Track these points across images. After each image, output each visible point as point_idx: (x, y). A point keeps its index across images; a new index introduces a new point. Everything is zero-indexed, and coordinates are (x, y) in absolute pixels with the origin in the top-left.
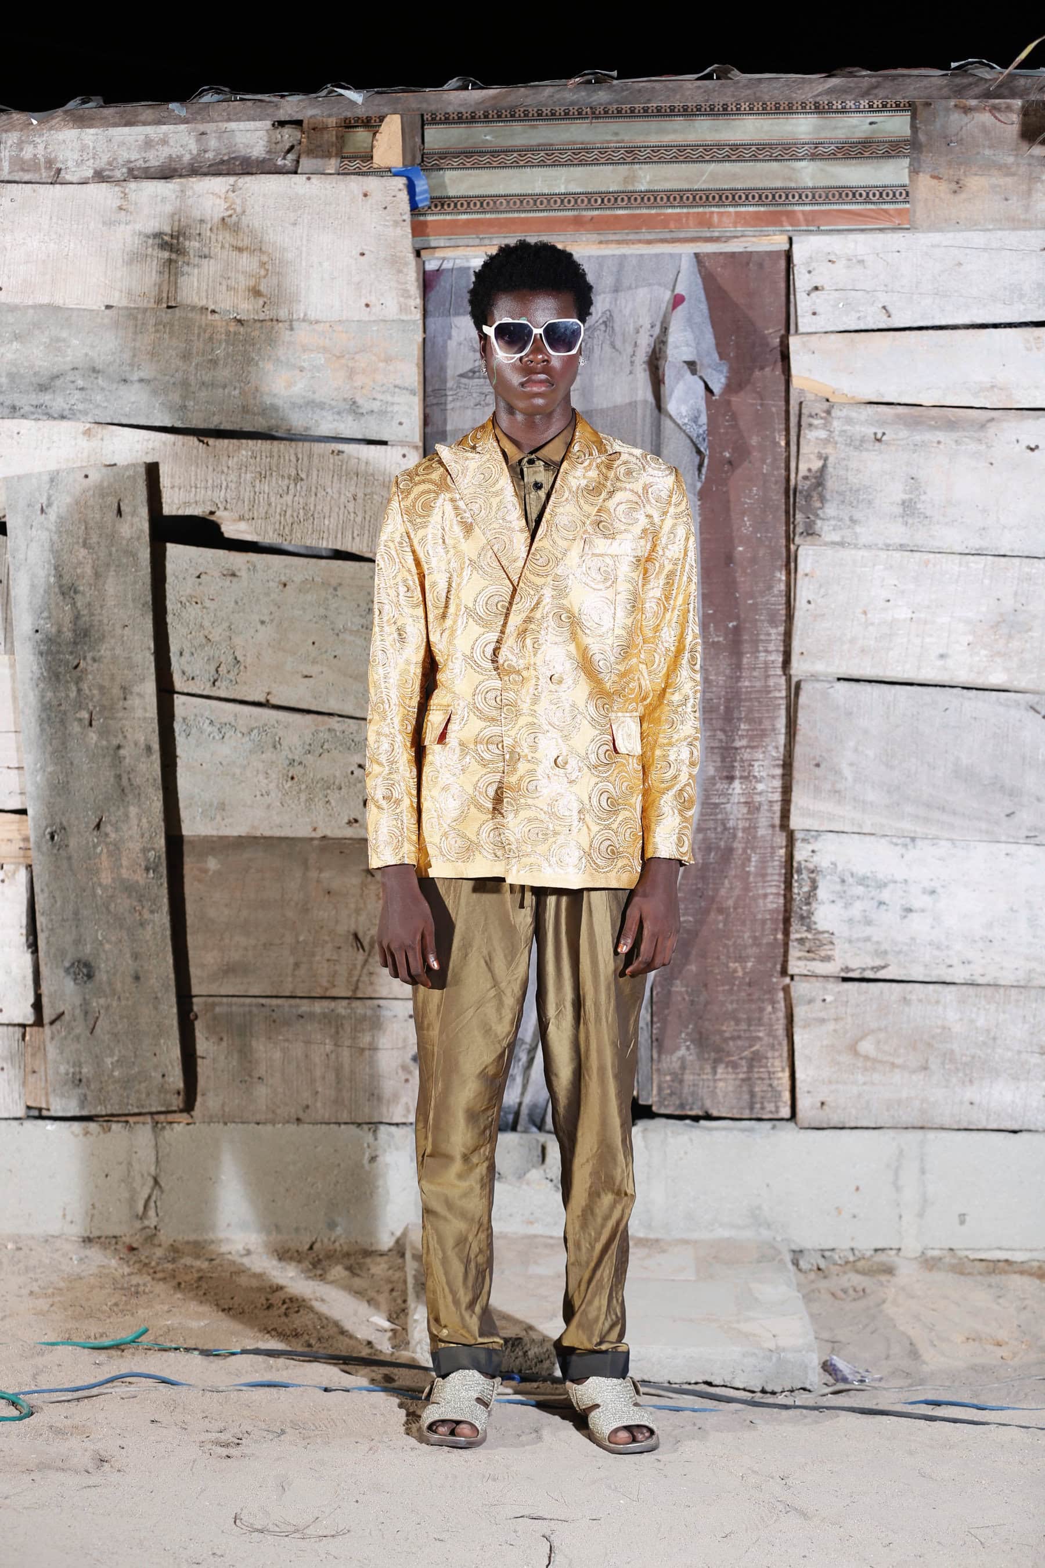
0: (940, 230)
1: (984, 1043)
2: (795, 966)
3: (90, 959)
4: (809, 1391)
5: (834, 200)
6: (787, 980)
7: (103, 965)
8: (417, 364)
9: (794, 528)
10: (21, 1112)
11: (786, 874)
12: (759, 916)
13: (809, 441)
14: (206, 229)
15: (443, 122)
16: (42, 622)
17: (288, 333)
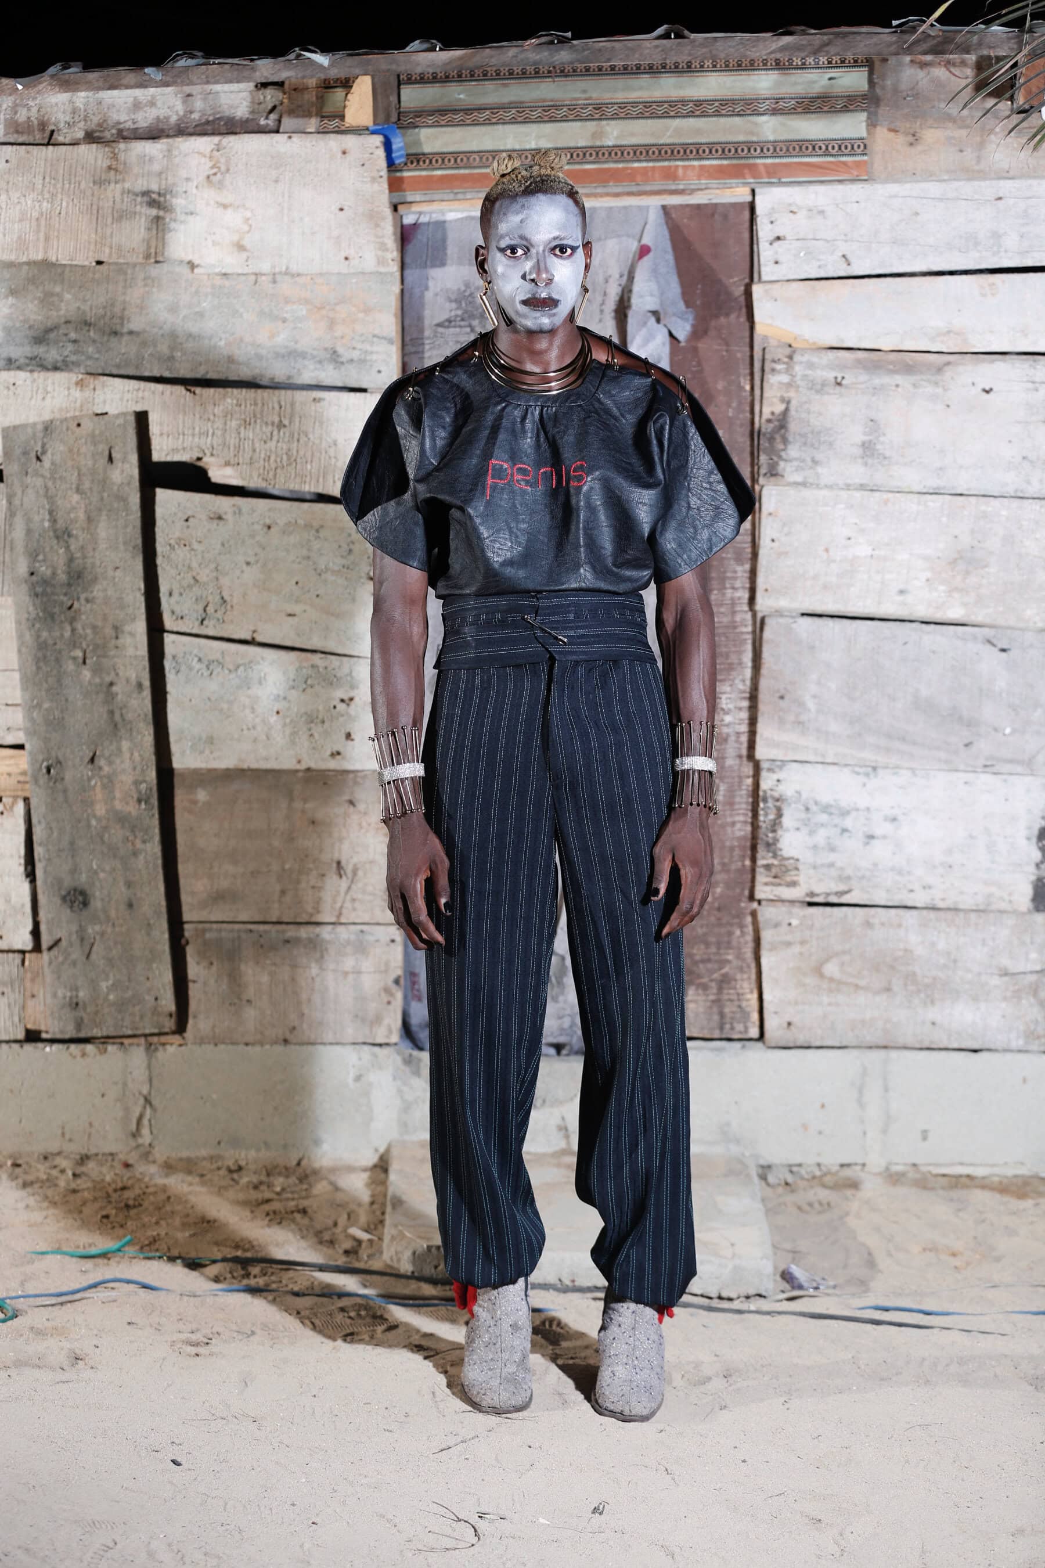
0: (896, 181)
1: (945, 965)
2: (761, 892)
3: (86, 887)
4: (765, 1297)
5: (794, 153)
6: (755, 905)
7: (97, 894)
8: (396, 315)
9: (759, 468)
10: (21, 1035)
11: (753, 803)
12: (728, 844)
13: (772, 385)
14: (191, 187)
15: (416, 82)
16: (37, 565)
17: (271, 285)
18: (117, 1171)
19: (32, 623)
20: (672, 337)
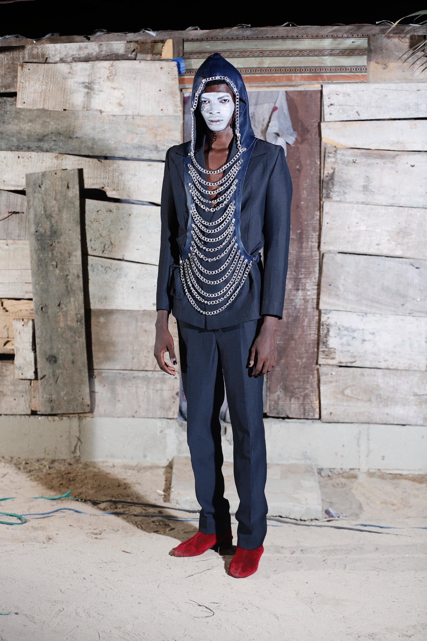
0: (378, 83)
1: (392, 391)
2: (321, 361)
3: (56, 355)
4: (318, 520)
5: (338, 71)
6: (318, 366)
7: (60, 357)
8: (181, 132)
9: (322, 195)
10: (29, 412)
11: (318, 326)
12: (308, 342)
13: (328, 163)
14: (101, 81)
15: (190, 41)
16: (39, 228)
17: (132, 120)
18: (66, 467)
19: (36, 251)
20: (287, 143)
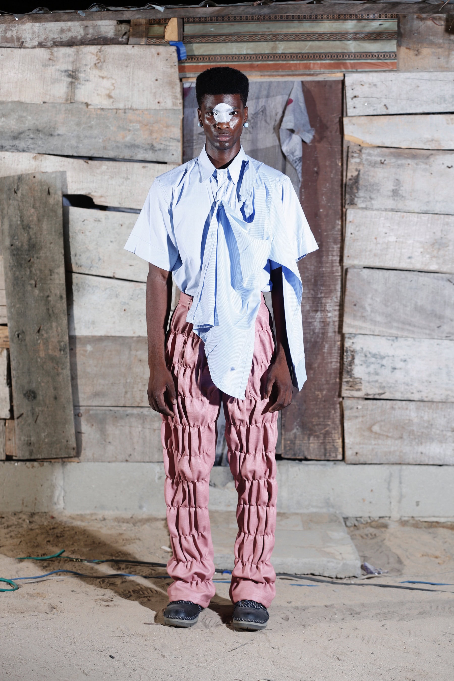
0: (409, 72)
1: (427, 427)
2: (345, 393)
3: (35, 390)
4: (357, 577)
5: (363, 58)
6: (341, 399)
7: (40, 393)
8: (180, 129)
9: (345, 201)
10: (4, 458)
11: (340, 353)
12: (329, 371)
13: (352, 163)
14: (87, 69)
15: (191, 23)
16: (14, 241)
17: (123, 114)
18: (49, 520)
19: (11, 268)
20: (303, 141)
